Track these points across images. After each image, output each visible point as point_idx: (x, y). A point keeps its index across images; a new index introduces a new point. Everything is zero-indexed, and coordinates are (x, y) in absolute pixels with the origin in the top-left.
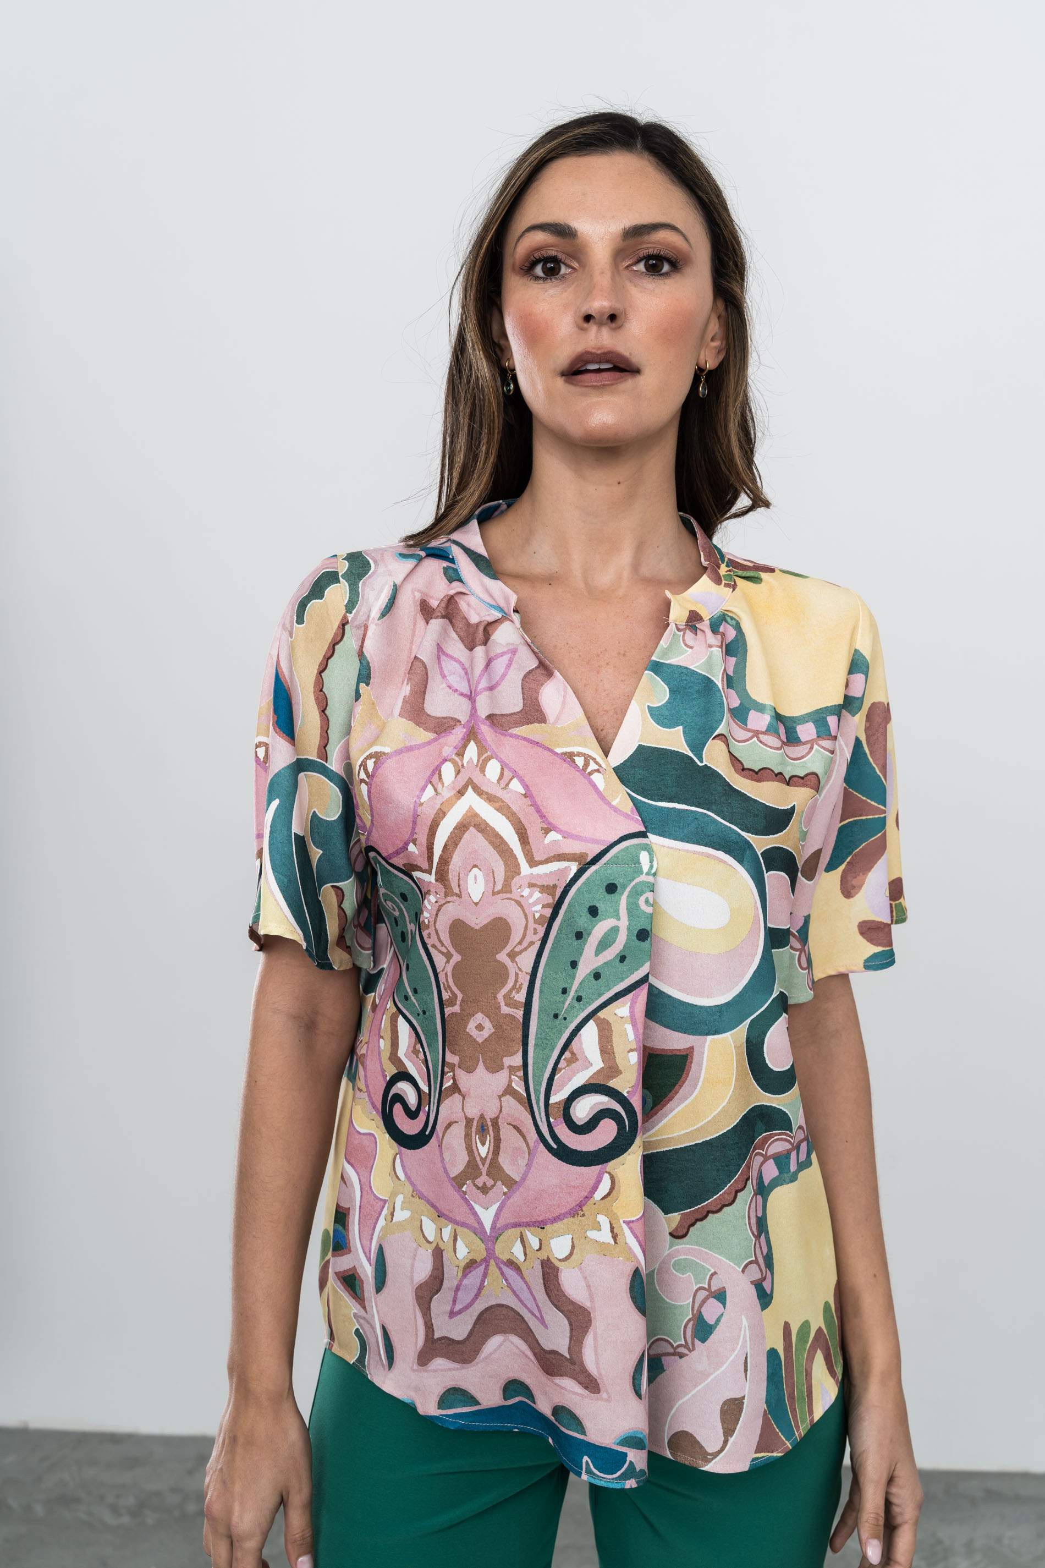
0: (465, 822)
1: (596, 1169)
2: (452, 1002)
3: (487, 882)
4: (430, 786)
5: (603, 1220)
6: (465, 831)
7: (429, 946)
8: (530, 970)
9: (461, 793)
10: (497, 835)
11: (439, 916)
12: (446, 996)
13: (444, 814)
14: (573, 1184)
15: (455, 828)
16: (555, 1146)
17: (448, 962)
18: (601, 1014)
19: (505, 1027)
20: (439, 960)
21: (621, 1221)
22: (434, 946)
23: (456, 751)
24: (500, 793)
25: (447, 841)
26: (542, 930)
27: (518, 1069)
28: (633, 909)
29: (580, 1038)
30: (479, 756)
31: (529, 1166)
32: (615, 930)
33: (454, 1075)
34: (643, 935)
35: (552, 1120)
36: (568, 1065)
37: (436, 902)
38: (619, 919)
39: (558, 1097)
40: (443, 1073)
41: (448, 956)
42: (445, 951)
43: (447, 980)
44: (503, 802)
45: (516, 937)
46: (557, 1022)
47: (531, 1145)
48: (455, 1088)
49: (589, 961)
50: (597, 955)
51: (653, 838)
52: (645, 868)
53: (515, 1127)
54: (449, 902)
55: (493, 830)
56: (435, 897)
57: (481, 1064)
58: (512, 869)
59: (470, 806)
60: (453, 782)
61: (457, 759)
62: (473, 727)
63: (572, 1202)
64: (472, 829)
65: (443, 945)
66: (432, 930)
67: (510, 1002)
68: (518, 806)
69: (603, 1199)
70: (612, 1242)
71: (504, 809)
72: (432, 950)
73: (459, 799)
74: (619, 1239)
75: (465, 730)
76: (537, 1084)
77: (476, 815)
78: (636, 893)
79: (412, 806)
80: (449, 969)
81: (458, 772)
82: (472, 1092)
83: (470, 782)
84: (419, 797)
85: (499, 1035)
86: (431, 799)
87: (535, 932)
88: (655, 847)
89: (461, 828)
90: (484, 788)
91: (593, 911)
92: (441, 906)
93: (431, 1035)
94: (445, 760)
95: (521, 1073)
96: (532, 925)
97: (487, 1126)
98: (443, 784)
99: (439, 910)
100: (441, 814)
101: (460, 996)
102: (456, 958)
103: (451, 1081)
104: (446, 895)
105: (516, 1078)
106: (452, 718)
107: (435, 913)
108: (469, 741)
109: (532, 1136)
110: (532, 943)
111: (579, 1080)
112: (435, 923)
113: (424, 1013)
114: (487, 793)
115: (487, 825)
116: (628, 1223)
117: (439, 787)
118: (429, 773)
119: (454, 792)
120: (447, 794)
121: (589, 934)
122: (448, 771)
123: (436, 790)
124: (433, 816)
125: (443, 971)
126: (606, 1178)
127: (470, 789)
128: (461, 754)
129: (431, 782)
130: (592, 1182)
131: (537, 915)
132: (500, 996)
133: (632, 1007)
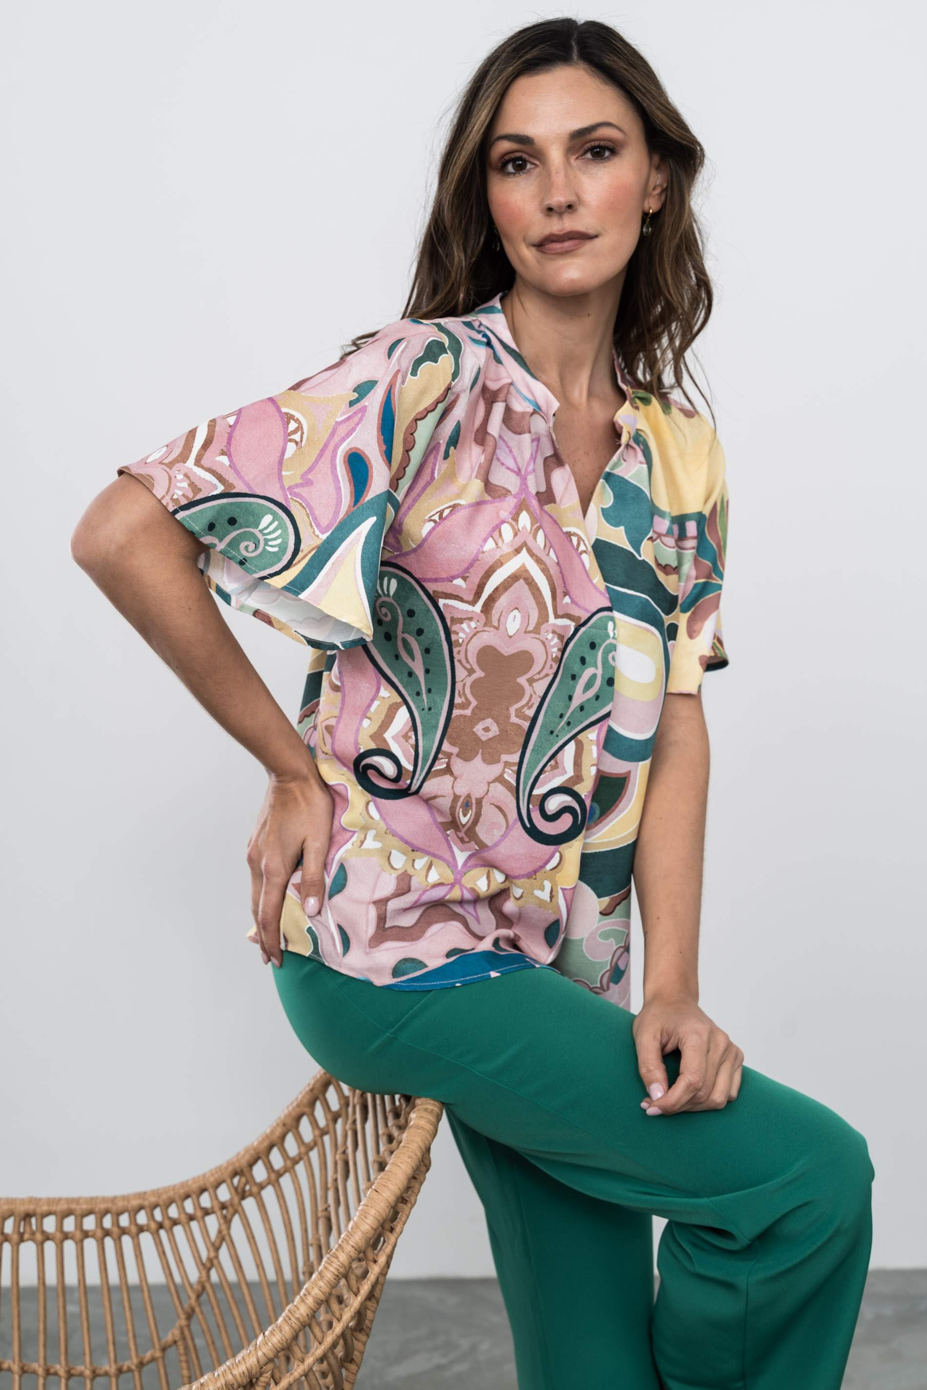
0: (518, 575)
1: (552, 848)
2: (464, 706)
3: (522, 622)
4: (491, 539)
5: (548, 885)
6: (516, 581)
7: (456, 660)
8: (542, 694)
9: (518, 551)
10: (538, 589)
11: (473, 639)
12: (458, 700)
13: (502, 564)
14: (534, 855)
15: (509, 577)
16: (528, 826)
17: (469, 675)
18: (579, 737)
19: (510, 732)
20: (460, 673)
21: (559, 887)
22: (460, 661)
23: (511, 516)
24: (544, 558)
25: (500, 585)
26: (555, 667)
27: (513, 764)
28: (605, 662)
29: (563, 753)
30: (532, 525)
31: (504, 836)
32: (594, 676)
33: (449, 761)
34: (610, 682)
35: (531, 806)
36: (551, 770)
37: (475, 628)
38: (597, 668)
39: (539, 791)
40: (435, 758)
41: (471, 672)
42: (468, 666)
43: (464, 689)
44: (546, 565)
45: (536, 668)
46: (552, 737)
47: (511, 821)
48: (448, 770)
49: (579, 697)
50: (584, 693)
51: (616, 614)
52: (611, 635)
53: (498, 807)
54: (485, 631)
55: (536, 584)
56: (476, 624)
57: (479, 756)
58: (543, 618)
59: (524, 564)
60: (512, 542)
61: (513, 523)
62: (524, 499)
63: (530, 868)
64: (522, 581)
65: (468, 662)
66: (463, 649)
67: (520, 714)
68: (554, 570)
69: (551, 870)
70: (548, 900)
71: (545, 570)
72: (457, 664)
73: (516, 555)
74: (554, 900)
75: (516, 500)
76: (527, 778)
77: (527, 571)
78: (606, 652)
79: (475, 552)
80: (469, 681)
81: (516, 535)
82: (464, 776)
83: (525, 544)
84: (482, 547)
85: (503, 737)
86: (491, 550)
87: (551, 667)
88: (617, 621)
89: (514, 578)
90: (535, 551)
91: (583, 661)
92: (478, 632)
93: (430, 729)
94: (503, 522)
95: (516, 768)
96: (550, 662)
97: (472, 803)
98: (503, 541)
99: (475, 635)
100: (499, 564)
101: (474, 703)
102: (479, 674)
103: (445, 765)
104: (485, 625)
105: (510, 771)
106: (504, 488)
107: (470, 636)
108: (522, 511)
109: (513, 815)
110: (547, 675)
111: (556, 782)
112: (468, 644)
113: (430, 709)
114: (537, 556)
115: (533, 580)
116: (563, 890)
117: (500, 542)
118: (489, 529)
119: (513, 549)
120: (506, 549)
121: (580, 677)
122: (506, 530)
123: (497, 544)
124: (491, 564)
125: (462, 681)
126: (557, 855)
127: (524, 549)
128: (516, 519)
129: (492, 537)
130: (547, 857)
131: (554, 656)
132: (512, 710)
133: (599, 734)
